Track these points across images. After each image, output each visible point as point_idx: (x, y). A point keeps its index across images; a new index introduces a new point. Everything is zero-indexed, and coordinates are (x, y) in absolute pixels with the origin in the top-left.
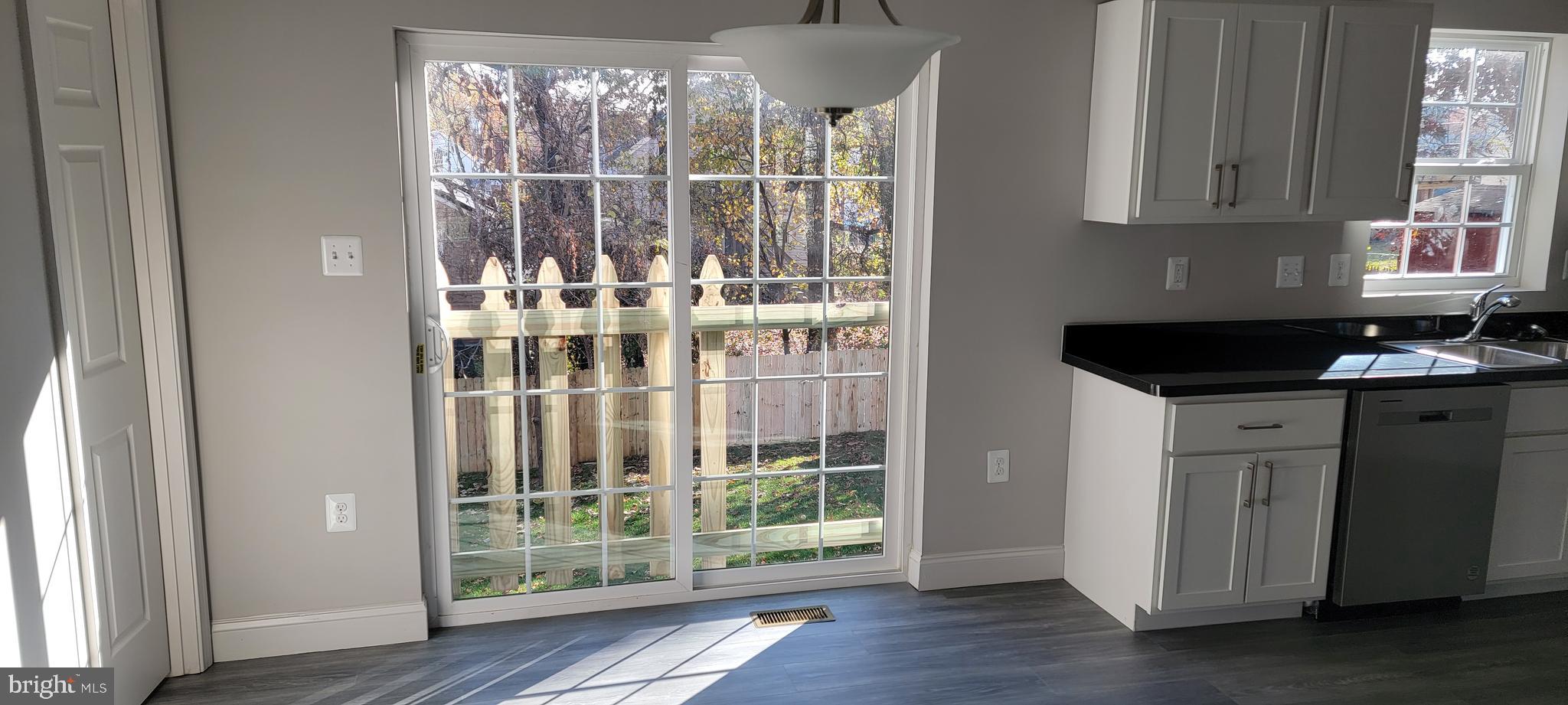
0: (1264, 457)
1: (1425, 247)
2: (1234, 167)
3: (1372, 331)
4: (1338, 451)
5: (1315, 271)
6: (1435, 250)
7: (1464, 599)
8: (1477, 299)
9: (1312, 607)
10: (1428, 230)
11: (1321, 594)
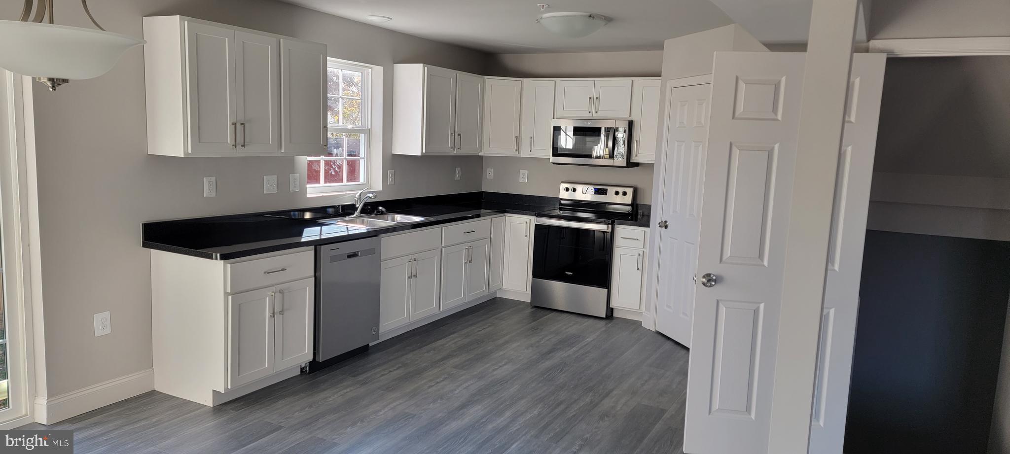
0: (279, 287)
1: (330, 170)
2: (242, 124)
3: (308, 216)
4: (313, 278)
5: (284, 183)
6: (335, 171)
7: (371, 345)
8: (357, 196)
9: (305, 367)
10: (331, 161)
11: (311, 358)
